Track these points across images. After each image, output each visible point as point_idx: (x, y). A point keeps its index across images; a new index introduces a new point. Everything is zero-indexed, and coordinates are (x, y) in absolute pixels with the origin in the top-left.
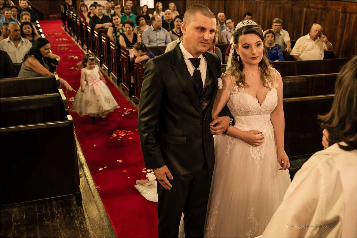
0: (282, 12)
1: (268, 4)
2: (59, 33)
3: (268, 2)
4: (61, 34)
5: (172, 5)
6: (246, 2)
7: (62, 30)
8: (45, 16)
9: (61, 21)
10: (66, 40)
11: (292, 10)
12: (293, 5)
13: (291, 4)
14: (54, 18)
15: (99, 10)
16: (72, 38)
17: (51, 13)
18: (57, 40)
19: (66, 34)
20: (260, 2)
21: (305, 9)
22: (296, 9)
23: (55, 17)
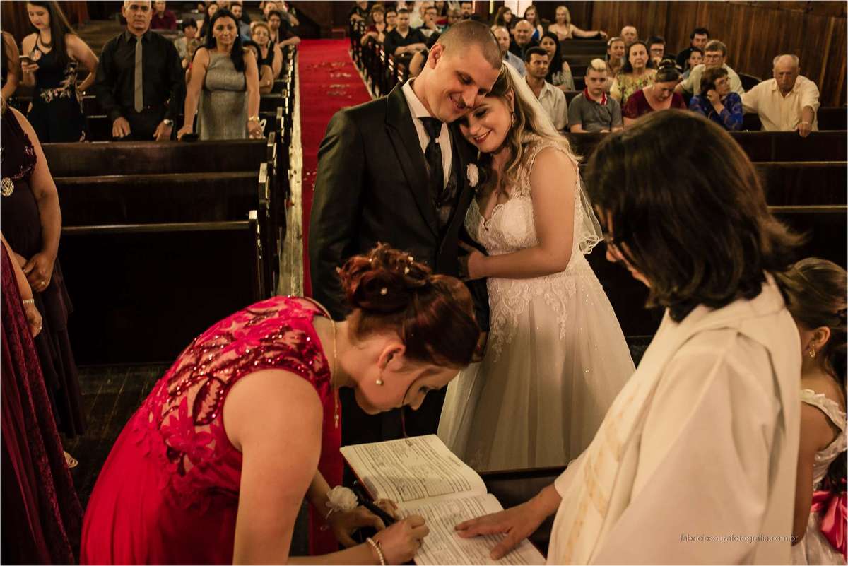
0: (784, 26)
1: (755, 10)
2: (339, 64)
3: (755, 5)
4: (343, 65)
5: (562, 11)
6: (711, 5)
7: (348, 58)
8: (322, 32)
9: (349, 39)
10: (349, 76)
11: (805, 22)
12: (807, 11)
13: (803, 9)
14: (340, 35)
15: (402, 19)
16: (361, 74)
17: (336, 25)
18: (332, 75)
19: (352, 64)
20: (739, 5)
21: (833, 19)
22: (816, 20)
23: (342, 33)
